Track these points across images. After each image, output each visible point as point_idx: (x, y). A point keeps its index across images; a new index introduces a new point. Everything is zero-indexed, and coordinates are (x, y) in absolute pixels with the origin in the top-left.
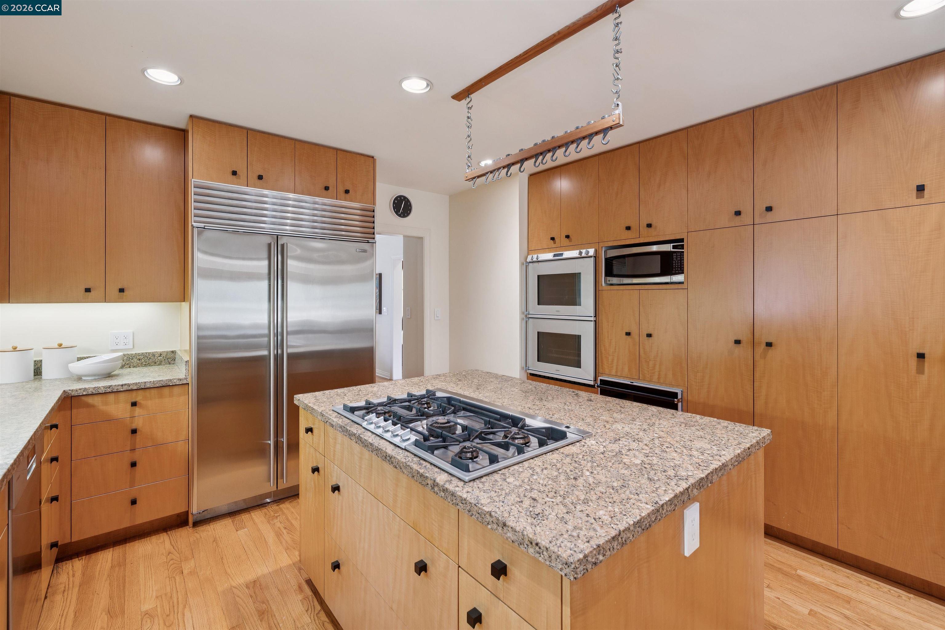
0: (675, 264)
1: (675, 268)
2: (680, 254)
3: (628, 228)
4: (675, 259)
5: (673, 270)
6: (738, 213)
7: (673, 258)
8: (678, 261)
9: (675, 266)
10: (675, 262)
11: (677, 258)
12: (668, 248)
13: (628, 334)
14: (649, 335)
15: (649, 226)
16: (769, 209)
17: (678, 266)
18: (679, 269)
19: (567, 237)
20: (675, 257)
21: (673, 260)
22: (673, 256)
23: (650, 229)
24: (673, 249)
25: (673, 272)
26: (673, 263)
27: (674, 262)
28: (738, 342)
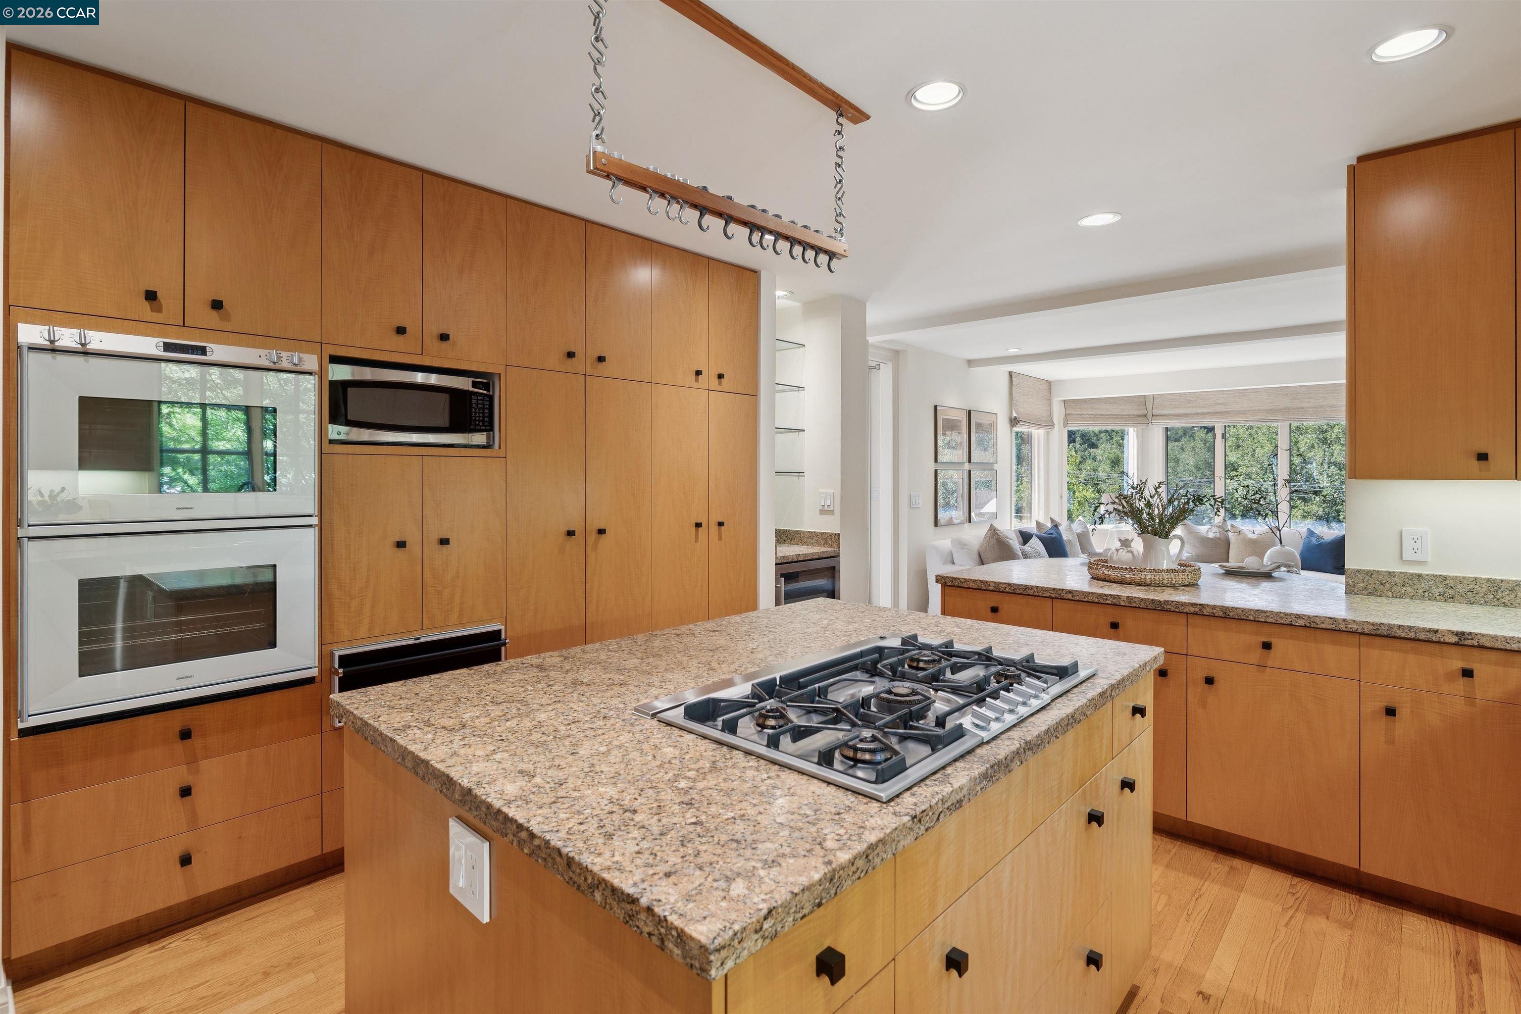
0: (475, 414)
1: (475, 421)
2: (482, 398)
3: (401, 331)
4: (474, 405)
5: (471, 424)
6: (571, 355)
7: (471, 404)
8: (479, 410)
9: (475, 417)
10: (475, 410)
11: (477, 404)
12: (463, 383)
13: (401, 545)
14: (444, 542)
15: (444, 337)
16: (601, 359)
17: (479, 417)
18: (481, 423)
19: (217, 305)
20: (474, 401)
21: (471, 407)
22: (471, 399)
23: (445, 344)
24: (473, 387)
25: (472, 427)
26: (471, 412)
27: (473, 410)
28: (570, 533)
